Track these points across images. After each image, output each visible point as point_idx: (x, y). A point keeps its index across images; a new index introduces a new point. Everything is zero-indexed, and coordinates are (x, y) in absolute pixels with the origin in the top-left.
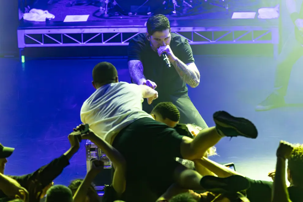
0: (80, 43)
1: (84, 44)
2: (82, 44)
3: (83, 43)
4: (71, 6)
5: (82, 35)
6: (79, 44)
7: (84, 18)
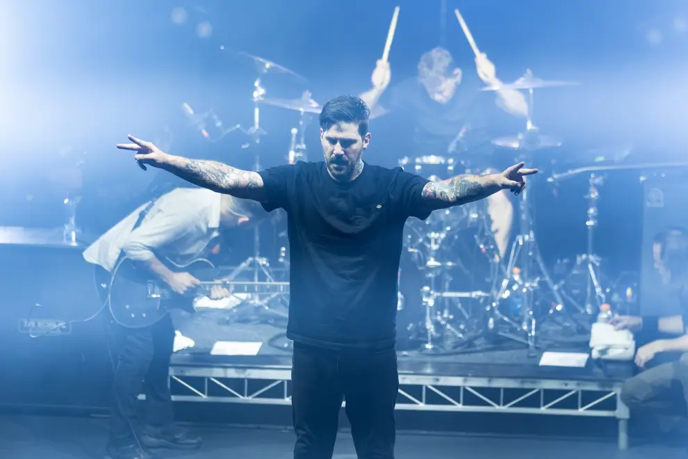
0: (241, 397)
1: (248, 400)
2: (245, 400)
3: (246, 398)
4: (227, 323)
5: (246, 382)
6: (237, 398)
7: (251, 348)
